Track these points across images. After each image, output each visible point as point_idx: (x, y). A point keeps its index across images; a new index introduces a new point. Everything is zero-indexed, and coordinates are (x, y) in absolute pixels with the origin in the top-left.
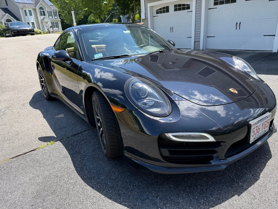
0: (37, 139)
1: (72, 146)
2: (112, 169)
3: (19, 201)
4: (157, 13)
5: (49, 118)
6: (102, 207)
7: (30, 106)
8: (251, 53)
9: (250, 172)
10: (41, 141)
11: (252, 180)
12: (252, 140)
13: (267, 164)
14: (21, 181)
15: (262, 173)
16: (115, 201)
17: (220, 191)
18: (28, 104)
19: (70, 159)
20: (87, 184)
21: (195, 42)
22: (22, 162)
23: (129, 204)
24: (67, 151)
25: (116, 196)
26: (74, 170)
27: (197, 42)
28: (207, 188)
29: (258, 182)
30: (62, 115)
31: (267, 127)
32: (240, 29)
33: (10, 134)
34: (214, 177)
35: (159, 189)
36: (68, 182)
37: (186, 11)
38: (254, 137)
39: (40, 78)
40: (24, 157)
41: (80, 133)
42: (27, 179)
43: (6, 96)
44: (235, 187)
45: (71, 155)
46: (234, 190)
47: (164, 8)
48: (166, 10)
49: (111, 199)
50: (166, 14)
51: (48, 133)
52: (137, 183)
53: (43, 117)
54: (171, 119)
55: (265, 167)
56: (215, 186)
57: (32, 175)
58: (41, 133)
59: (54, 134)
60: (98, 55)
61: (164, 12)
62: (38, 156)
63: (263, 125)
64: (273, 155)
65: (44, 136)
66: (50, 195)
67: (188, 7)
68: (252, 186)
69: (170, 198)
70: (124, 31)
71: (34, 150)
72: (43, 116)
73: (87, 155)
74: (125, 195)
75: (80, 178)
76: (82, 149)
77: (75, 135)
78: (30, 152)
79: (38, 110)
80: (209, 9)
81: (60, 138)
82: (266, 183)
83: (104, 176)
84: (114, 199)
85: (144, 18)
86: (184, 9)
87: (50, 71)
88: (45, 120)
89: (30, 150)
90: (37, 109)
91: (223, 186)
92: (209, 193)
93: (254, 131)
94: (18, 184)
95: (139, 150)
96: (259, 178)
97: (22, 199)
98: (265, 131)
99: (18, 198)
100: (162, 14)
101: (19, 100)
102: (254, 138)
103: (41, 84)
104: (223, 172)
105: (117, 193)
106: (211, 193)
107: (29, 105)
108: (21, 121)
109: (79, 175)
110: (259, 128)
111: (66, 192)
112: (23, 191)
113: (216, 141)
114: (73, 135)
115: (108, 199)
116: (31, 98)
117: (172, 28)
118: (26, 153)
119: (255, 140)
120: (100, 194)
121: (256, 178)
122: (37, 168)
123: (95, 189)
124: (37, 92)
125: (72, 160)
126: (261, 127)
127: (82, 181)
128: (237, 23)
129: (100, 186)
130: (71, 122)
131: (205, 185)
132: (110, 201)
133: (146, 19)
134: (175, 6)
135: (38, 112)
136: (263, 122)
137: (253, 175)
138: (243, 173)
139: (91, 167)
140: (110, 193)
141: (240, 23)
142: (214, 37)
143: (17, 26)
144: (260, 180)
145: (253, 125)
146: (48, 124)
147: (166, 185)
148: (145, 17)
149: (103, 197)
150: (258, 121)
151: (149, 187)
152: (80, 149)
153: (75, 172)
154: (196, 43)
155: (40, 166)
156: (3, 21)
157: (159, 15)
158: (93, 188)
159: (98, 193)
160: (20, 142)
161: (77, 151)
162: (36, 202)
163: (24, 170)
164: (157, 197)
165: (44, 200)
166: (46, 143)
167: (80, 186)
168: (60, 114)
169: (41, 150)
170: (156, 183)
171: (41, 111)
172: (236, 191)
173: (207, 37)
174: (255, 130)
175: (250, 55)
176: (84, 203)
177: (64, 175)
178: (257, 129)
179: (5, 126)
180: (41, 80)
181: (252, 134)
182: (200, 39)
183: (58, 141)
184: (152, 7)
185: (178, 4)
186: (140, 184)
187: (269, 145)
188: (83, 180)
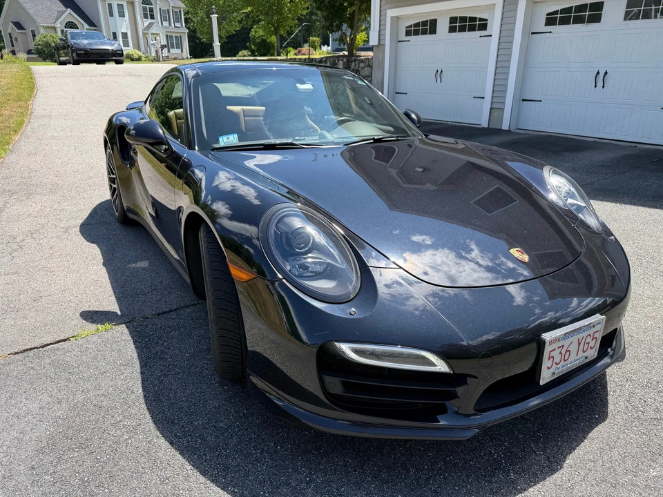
0: (78, 316)
1: (150, 340)
2: (224, 405)
3: (8, 455)
4: (408, 33)
5: (115, 266)
6: (181, 492)
7: (80, 235)
8: (626, 148)
9: (544, 450)
10: (85, 319)
11: (542, 471)
12: (546, 376)
13: (590, 435)
14: (20, 409)
15: (570, 457)
16: (213, 481)
17: (457, 488)
18: (78, 229)
19: (139, 370)
20: (162, 434)
21: (493, 111)
22: (32, 366)
23: (242, 493)
24: (135, 351)
25: (217, 468)
26: (142, 397)
27: (496, 110)
28: (431, 477)
29: (555, 475)
30: (144, 264)
31: (591, 348)
32: (603, 87)
33: (22, 297)
34: (453, 453)
35: (319, 464)
36: (122, 424)
37: (478, 33)
38: (552, 370)
39: (110, 171)
40: (41, 355)
41: (175, 310)
42: (34, 407)
43: (34, 204)
44: (496, 482)
45: (143, 361)
46: (491, 490)
47: (424, 23)
48: (428, 27)
49: (204, 476)
50: (428, 38)
51: (104, 304)
52: (272, 444)
53: (103, 264)
54: (353, 309)
55: (583, 441)
56: (449, 474)
57: (46, 399)
58: (90, 302)
59: (117, 306)
60: (228, 138)
61: (424, 32)
62: (69, 355)
63: (579, 344)
64: (610, 415)
65: (95, 309)
66: (76, 450)
67: (483, 25)
68: (539, 486)
69: (337, 490)
70: (298, 85)
71: (64, 340)
72: (102, 261)
73: (175, 366)
74: (239, 470)
75: (148, 417)
76: (170, 348)
77: (164, 313)
78: (56, 343)
79: (94, 245)
80: (533, 33)
81: (127, 317)
82: (573, 481)
83: (203, 418)
84: (211, 475)
85: (377, 44)
86: (472, 28)
87: (128, 160)
88: (104, 270)
89: (58, 340)
90: (93, 242)
91: (468, 476)
92: (431, 489)
93: (553, 357)
94: (12, 416)
95: (285, 371)
96: (561, 467)
97: (13, 450)
98: (587, 358)
99: (5, 448)
100: (420, 38)
101: (58, 217)
102: (554, 373)
103: (111, 186)
104: (478, 442)
105: (222, 462)
106: (436, 491)
107: (79, 233)
108: (53, 269)
109: (148, 409)
110: (569, 351)
111: (110, 446)
112: (21, 433)
113: (452, 372)
114: (159, 315)
115: (198, 474)
116: (87, 215)
117: (439, 72)
118: (46, 345)
119: (555, 377)
120: (184, 461)
121: (553, 465)
122: (62, 383)
123: (175, 448)
124: (102, 203)
125: (142, 373)
126: (573, 348)
127: (152, 425)
128: (598, 73)
129: (188, 442)
130: (162, 282)
131: (426, 469)
132: (202, 479)
133: (381, 45)
134: (453, 20)
135: (94, 251)
136: (580, 336)
137: (549, 458)
138: (524, 451)
139: (180, 393)
140: (206, 461)
141: (606, 73)
142: (541, 101)
143: (86, 42)
144: (561, 471)
145: (551, 342)
146: (108, 281)
147: (337, 457)
148: (379, 40)
149: (189, 467)
150: (565, 334)
151: (298, 457)
152: (166, 348)
153: (142, 401)
154: (495, 113)
155: (68, 380)
156: (59, 25)
157: (412, 38)
158: (172, 443)
159: (179, 457)
160: (38, 319)
161: (157, 352)
162: (42, 460)
163: (32, 384)
164: (308, 483)
165: (59, 459)
166: (94, 327)
167: (145, 436)
168: (141, 260)
169: (80, 342)
170: (316, 450)
171: (101, 250)
172: (496, 492)
173: (523, 100)
174: (556, 354)
175: (624, 152)
176: (145, 477)
177: (115, 405)
178: (561, 353)
179: (14, 277)
180: (112, 176)
181: (546, 363)
182: (504, 103)
183: (122, 323)
184: (398, 18)
185: (458, 15)
186: (279, 447)
187: (609, 389)
188: (155, 423)
